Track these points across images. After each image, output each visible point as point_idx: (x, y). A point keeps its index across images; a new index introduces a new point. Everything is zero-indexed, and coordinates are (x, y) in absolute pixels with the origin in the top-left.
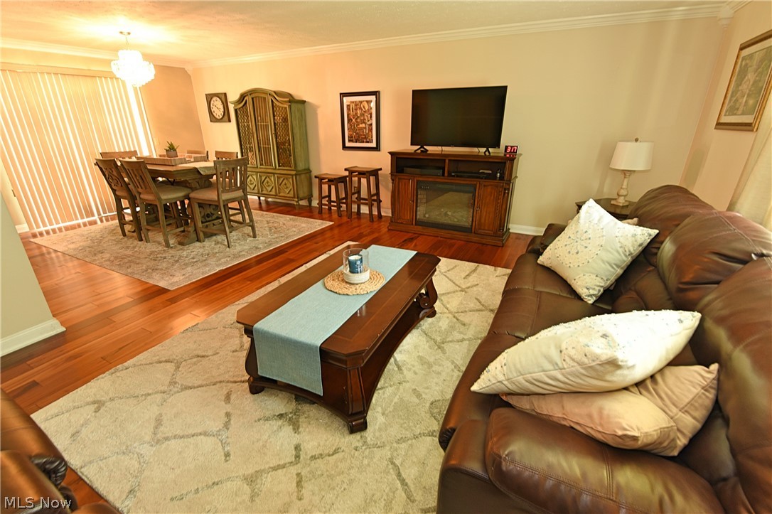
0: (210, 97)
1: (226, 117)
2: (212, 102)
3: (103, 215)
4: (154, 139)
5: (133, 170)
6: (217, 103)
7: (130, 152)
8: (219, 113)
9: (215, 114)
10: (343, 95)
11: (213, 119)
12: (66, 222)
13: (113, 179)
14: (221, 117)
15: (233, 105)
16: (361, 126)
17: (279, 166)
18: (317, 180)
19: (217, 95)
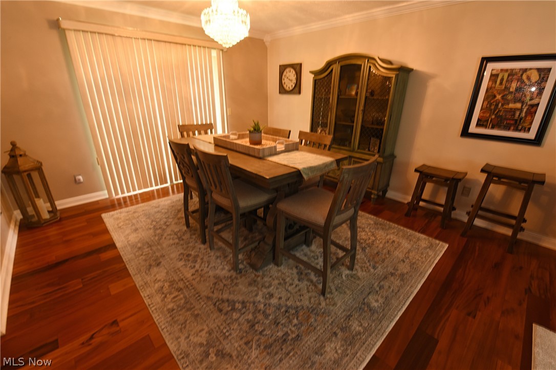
0: (283, 68)
1: (297, 89)
2: (285, 73)
3: (175, 182)
4: (228, 110)
5: (209, 166)
6: (291, 75)
7: (206, 124)
8: (289, 84)
9: (285, 86)
10: (486, 60)
11: (283, 90)
12: (141, 189)
13: (184, 166)
14: (291, 88)
15: (313, 76)
16: (511, 105)
17: (358, 148)
18: (418, 174)
19: (292, 66)
